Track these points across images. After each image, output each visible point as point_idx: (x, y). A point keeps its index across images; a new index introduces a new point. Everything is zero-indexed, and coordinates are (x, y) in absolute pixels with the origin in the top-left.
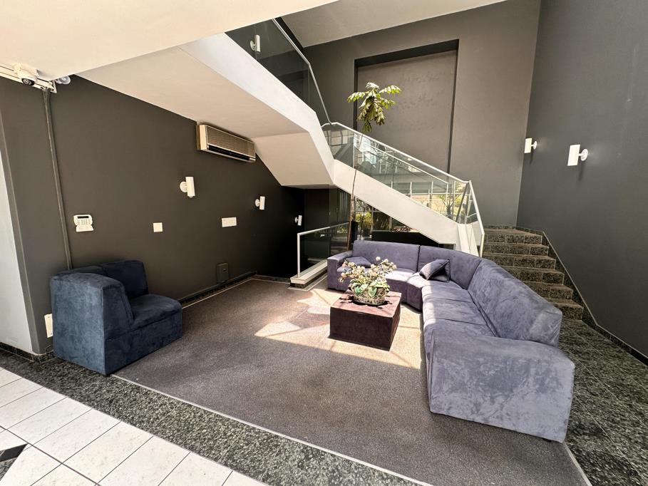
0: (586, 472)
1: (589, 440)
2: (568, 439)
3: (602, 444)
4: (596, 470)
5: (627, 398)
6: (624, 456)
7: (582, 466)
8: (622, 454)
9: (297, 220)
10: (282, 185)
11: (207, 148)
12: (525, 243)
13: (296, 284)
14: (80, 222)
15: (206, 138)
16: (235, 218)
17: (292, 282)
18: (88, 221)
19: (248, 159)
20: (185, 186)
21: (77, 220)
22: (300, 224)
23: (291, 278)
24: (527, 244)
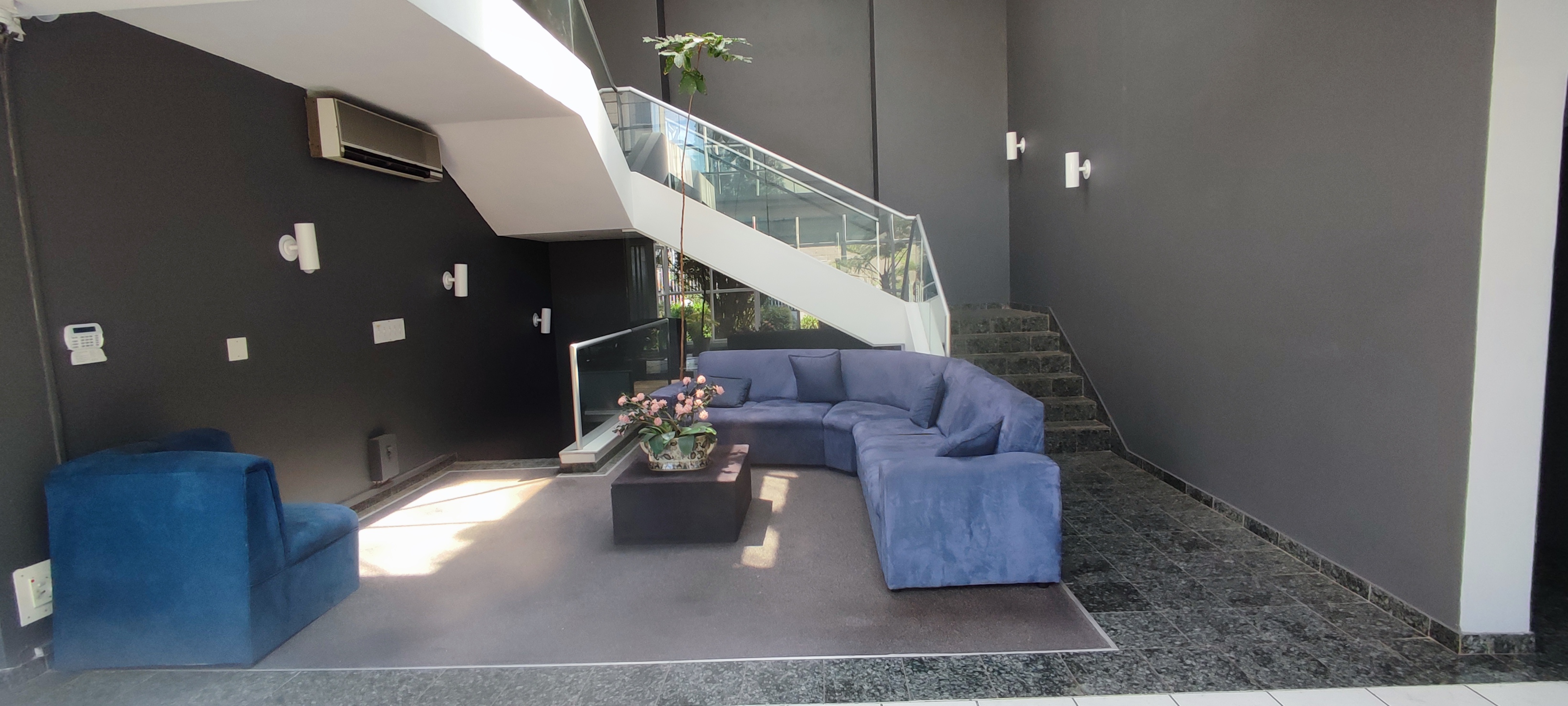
0: (1083, 602)
2: (1064, 579)
3: (1106, 576)
4: (1095, 598)
7: (1080, 599)
8: (1126, 579)
9: (539, 320)
10: (498, 235)
11: (341, 152)
12: (1024, 330)
13: (574, 464)
14: (80, 342)
15: (336, 129)
16: (401, 321)
17: (563, 462)
18: (94, 338)
19: (427, 174)
20: (292, 245)
21: (73, 338)
22: (546, 329)
23: (560, 453)
24: (1026, 332)
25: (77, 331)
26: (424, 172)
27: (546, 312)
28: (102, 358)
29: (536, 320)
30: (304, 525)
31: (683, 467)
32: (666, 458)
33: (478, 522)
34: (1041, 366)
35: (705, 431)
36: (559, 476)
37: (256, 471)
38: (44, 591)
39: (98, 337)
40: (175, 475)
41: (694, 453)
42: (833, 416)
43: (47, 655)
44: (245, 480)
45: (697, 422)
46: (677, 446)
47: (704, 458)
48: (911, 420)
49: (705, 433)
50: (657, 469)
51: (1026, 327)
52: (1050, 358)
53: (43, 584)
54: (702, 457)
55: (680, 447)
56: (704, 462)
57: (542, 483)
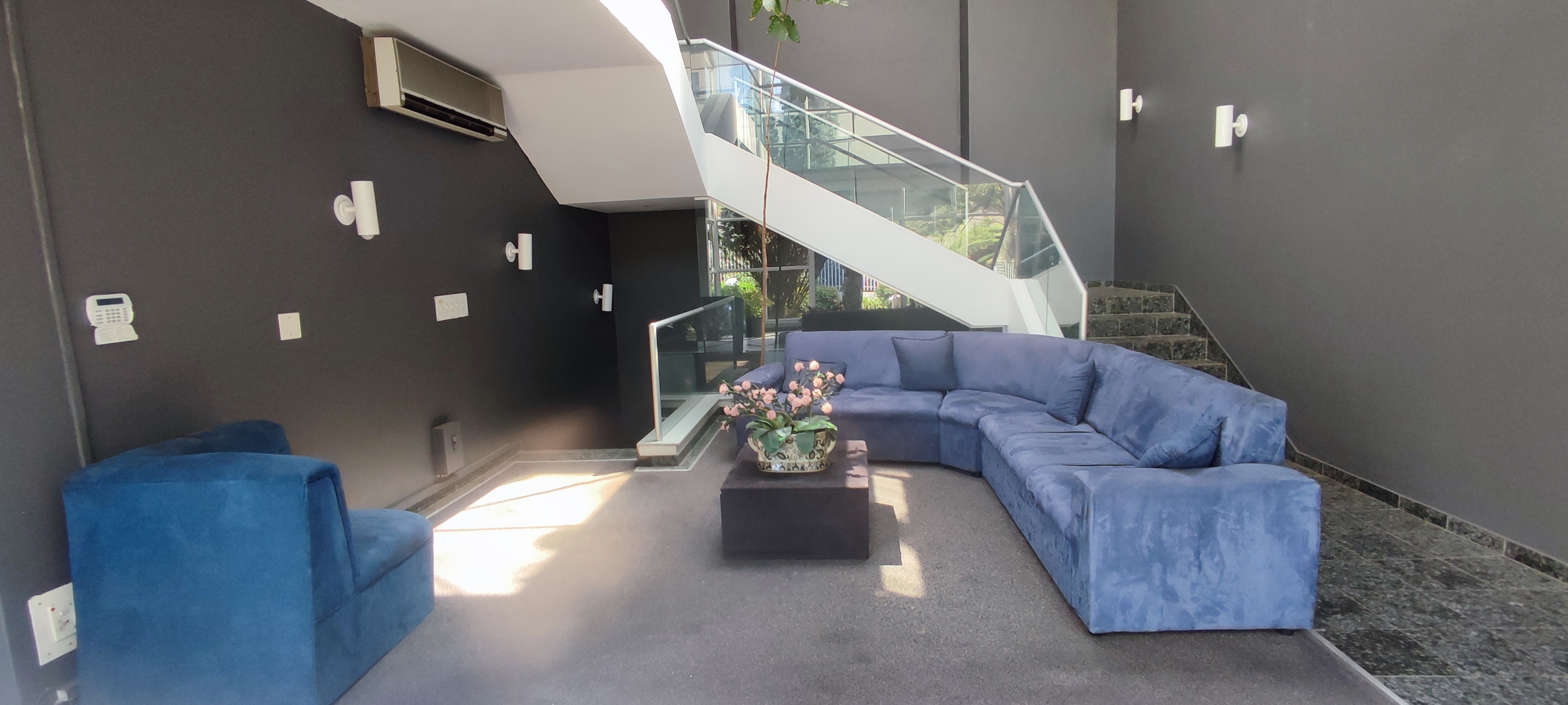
0: (1354, 659)
1: (1343, 619)
2: (1317, 624)
3: (1362, 620)
4: (1367, 654)
5: (1374, 554)
6: (1396, 628)
7: (1347, 654)
8: (1391, 626)
9: (600, 297)
10: (560, 203)
11: (401, 100)
12: (1145, 311)
13: (653, 457)
14: (104, 317)
15: (396, 73)
16: (463, 296)
17: (641, 454)
18: (121, 311)
19: (491, 132)
20: (348, 206)
21: (97, 311)
22: (607, 307)
23: (638, 444)
24: (1148, 313)
25: (101, 303)
26: (487, 129)
27: (608, 288)
28: (132, 336)
29: (596, 297)
30: (375, 539)
31: (800, 468)
32: (779, 457)
33: (561, 527)
34: (1172, 352)
35: (826, 426)
36: (637, 470)
37: (319, 479)
38: (68, 621)
39: (126, 310)
40: (222, 483)
41: (813, 451)
42: (949, 407)
43: (72, 699)
44: (306, 492)
45: (814, 414)
46: (794, 443)
47: (823, 458)
48: (1049, 413)
49: (826, 428)
50: (769, 470)
51: (1148, 307)
52: (1184, 342)
53: (66, 612)
54: (821, 457)
55: (799, 445)
56: (824, 463)
57: (619, 478)
